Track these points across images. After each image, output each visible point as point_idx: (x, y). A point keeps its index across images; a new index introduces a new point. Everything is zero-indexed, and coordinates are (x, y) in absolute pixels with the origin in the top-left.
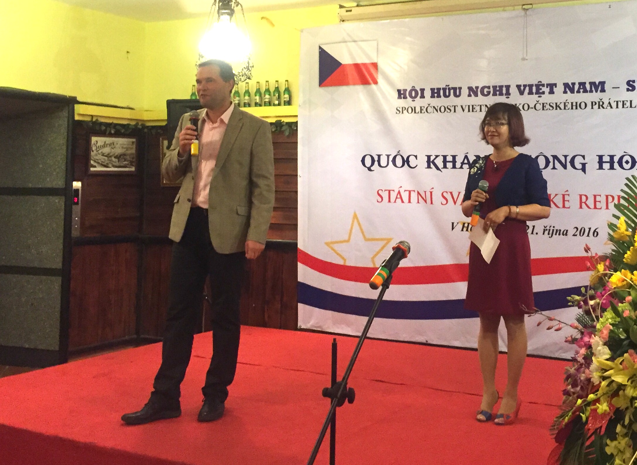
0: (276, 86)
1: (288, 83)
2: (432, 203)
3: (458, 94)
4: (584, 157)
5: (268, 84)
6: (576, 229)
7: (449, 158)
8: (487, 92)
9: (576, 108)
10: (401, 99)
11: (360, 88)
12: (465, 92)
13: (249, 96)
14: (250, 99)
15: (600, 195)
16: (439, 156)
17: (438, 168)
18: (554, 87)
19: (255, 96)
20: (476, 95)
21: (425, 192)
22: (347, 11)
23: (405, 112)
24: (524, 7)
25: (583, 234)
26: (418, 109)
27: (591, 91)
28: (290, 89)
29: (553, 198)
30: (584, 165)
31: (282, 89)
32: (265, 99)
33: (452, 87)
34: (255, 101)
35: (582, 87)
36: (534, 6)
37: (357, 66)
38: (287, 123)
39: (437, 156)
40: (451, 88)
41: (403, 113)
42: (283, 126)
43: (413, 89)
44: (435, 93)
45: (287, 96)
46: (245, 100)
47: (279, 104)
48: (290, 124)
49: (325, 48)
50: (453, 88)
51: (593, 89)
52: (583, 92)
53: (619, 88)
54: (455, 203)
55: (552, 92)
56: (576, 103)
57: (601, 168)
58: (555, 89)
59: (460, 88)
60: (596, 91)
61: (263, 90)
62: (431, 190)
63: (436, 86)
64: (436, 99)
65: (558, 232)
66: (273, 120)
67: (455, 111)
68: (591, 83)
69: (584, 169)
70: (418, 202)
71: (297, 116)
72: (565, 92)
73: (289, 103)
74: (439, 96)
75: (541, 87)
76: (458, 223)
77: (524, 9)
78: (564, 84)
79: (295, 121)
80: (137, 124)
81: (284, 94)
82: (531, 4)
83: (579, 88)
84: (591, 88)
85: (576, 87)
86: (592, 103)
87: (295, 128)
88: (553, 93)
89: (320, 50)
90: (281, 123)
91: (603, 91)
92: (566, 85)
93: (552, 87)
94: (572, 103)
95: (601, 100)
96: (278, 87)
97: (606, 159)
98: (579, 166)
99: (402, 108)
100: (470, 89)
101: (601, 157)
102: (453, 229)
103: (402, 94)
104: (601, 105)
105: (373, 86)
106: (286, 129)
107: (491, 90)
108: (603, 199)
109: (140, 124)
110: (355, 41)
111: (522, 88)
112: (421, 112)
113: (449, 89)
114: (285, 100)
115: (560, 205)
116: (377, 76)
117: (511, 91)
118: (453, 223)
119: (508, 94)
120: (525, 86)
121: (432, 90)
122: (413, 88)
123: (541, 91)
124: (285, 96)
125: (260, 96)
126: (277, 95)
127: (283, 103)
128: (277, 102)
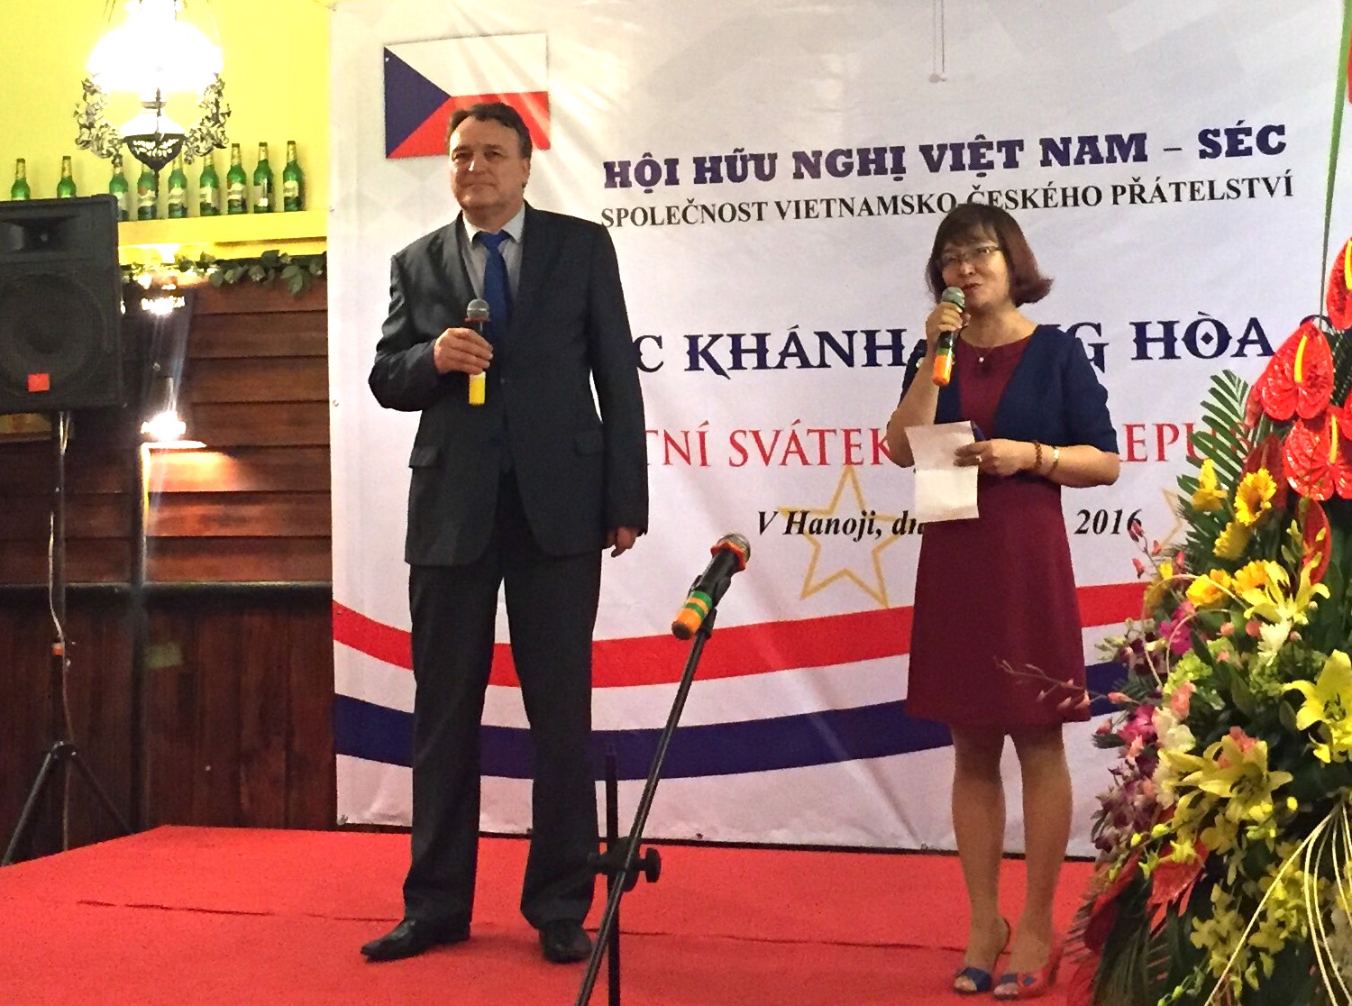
0: (262, 158)
1: (294, 149)
2: (704, 463)
3: (767, 171)
4: (1098, 328)
5: (239, 152)
6: (1083, 516)
7: (749, 342)
8: (844, 164)
9: (1076, 204)
10: (616, 187)
12: (786, 165)
13: (184, 186)
14: (187, 195)
15: (1143, 426)
16: (721, 335)
17: (718, 370)
18: (1017, 148)
19: (202, 185)
20: (816, 174)
21: (686, 434)
23: (627, 221)
25: (1102, 529)
26: (661, 215)
27: (1112, 159)
28: (304, 166)
30: (1099, 349)
31: (279, 167)
32: (230, 194)
33: (751, 155)
34: (202, 200)
35: (1087, 149)
37: (492, 101)
38: (296, 259)
39: (715, 338)
40: (748, 157)
41: (620, 224)
42: (284, 266)
43: (648, 161)
44: (707, 170)
45: (292, 184)
46: (171, 197)
47: (270, 209)
48: (302, 262)
49: (401, 53)
50: (753, 157)
51: (1117, 153)
52: (1092, 162)
53: (1180, 149)
54: (767, 459)
55: (1011, 163)
56: (1075, 190)
57: (1142, 354)
58: (1019, 155)
59: (773, 157)
60: (1125, 160)
61: (223, 170)
62: (704, 429)
63: (708, 151)
64: (708, 187)
66: (256, 252)
67: (760, 218)
68: (1110, 139)
69: (1100, 360)
70: (667, 462)
71: (324, 239)
72: (1046, 162)
73: (297, 203)
74: (717, 179)
75: (983, 150)
76: (776, 513)
78: (1043, 141)
79: (321, 253)
81: (285, 180)
83: (1081, 152)
84: (1111, 151)
85: (1074, 149)
86: (1115, 188)
87: (320, 272)
88: (1016, 165)
89: (387, 59)
90: (279, 259)
91: (1141, 157)
92: (1048, 145)
93: (1011, 149)
94: (1064, 190)
95: (1136, 180)
96: (266, 161)
97: (1155, 331)
99: (619, 210)
100: (799, 157)
101: (1141, 328)
102: (762, 529)
103: (618, 174)
104: (1137, 195)
105: (540, 155)
106: (294, 276)
107: (856, 159)
108: (1150, 435)
110: (484, 35)
111: (935, 153)
112: (670, 222)
113: (744, 159)
114: (289, 194)
116: (549, 128)
117: (907, 160)
118: (762, 515)
119: (899, 169)
120: (942, 148)
121: (699, 162)
122: (647, 158)
123: (983, 161)
124: (286, 184)
125: (216, 185)
126: (266, 181)
127: (280, 204)
128: (264, 203)
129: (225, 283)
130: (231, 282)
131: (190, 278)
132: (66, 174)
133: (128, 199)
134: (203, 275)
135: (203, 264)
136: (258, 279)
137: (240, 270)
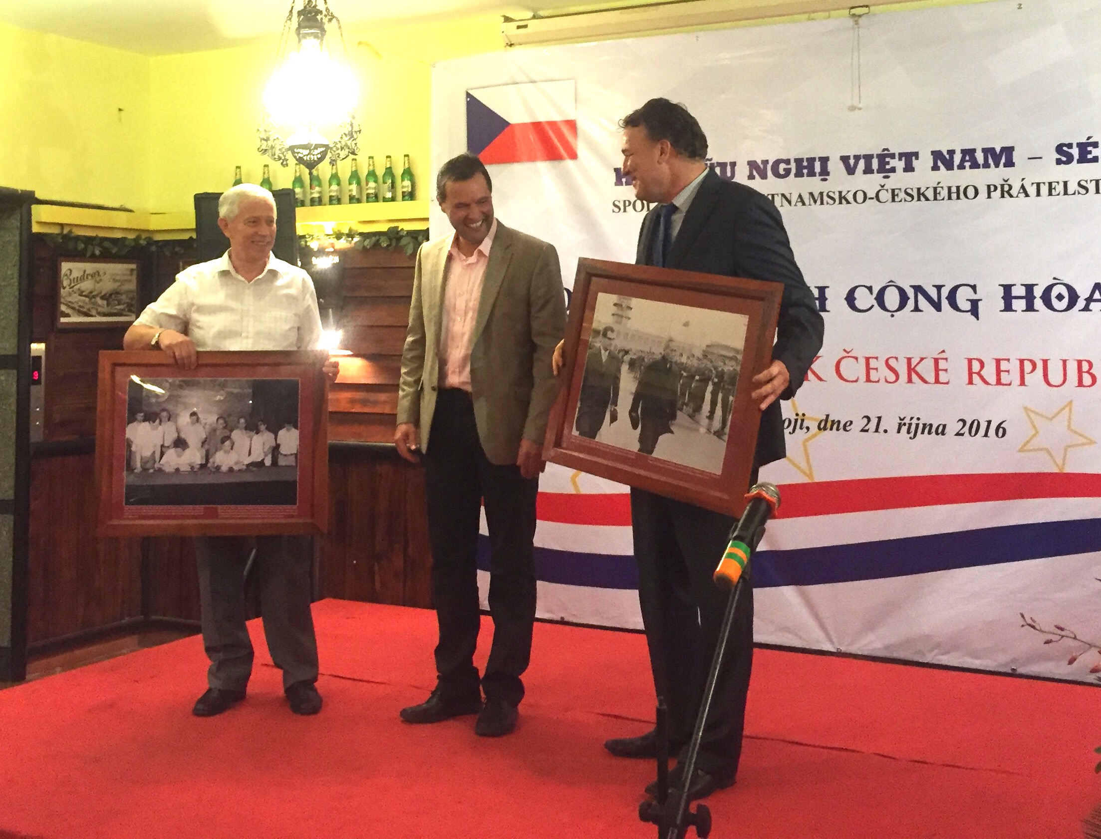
0: (388, 166)
1: (409, 159)
3: (728, 174)
4: (974, 288)
5: (373, 162)
6: (961, 424)
8: (785, 169)
9: (958, 198)
10: (622, 185)
11: (543, 168)
12: (742, 170)
13: (339, 184)
14: (340, 191)
15: (1008, 360)
18: (914, 158)
19: (350, 184)
20: (764, 176)
22: (519, 27)
23: (630, 209)
24: (853, 11)
25: (976, 434)
27: (986, 165)
28: (415, 171)
29: (916, 366)
30: (975, 304)
31: (399, 171)
32: (367, 189)
34: (350, 193)
35: (967, 158)
36: (872, 8)
37: (537, 126)
38: (409, 233)
40: (716, 164)
41: (625, 211)
42: (402, 237)
45: (407, 183)
46: (330, 191)
47: (393, 199)
48: (412, 234)
49: (478, 95)
50: (719, 164)
51: (990, 161)
52: (971, 167)
53: (1040, 158)
55: (909, 168)
56: (958, 188)
57: (1008, 308)
58: (915, 163)
59: (733, 164)
60: (997, 166)
61: (363, 173)
65: (928, 428)
66: (384, 228)
68: (986, 151)
69: (974, 310)
71: (427, 219)
72: (935, 168)
73: (411, 195)
75: (887, 159)
77: (854, 15)
78: (933, 153)
79: (425, 228)
80: (138, 238)
81: (403, 180)
82: (867, 6)
83: (963, 160)
84: (986, 159)
85: (957, 159)
86: (989, 187)
88: (912, 170)
89: (469, 100)
90: (398, 232)
91: (1010, 164)
92: (937, 155)
93: (909, 159)
94: (949, 188)
95: (1006, 181)
96: (390, 168)
97: (1019, 291)
98: (967, 306)
99: (625, 202)
100: (752, 164)
101: (1007, 288)
104: (1006, 191)
105: (569, 163)
106: (409, 243)
107: (793, 166)
108: (1014, 367)
109: (143, 237)
110: (534, 82)
111: (852, 162)
114: (405, 190)
115: (931, 378)
116: (576, 144)
117: (831, 166)
119: (825, 172)
120: (857, 158)
123: (888, 167)
124: (403, 183)
125: (359, 183)
126: (390, 181)
127: (399, 196)
128: (389, 195)
129: (364, 247)
130: (368, 247)
131: (343, 244)
132: (266, 176)
133: (304, 193)
134: (350, 242)
135: (350, 235)
136: (385, 245)
137: (374, 239)
